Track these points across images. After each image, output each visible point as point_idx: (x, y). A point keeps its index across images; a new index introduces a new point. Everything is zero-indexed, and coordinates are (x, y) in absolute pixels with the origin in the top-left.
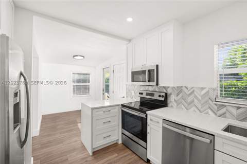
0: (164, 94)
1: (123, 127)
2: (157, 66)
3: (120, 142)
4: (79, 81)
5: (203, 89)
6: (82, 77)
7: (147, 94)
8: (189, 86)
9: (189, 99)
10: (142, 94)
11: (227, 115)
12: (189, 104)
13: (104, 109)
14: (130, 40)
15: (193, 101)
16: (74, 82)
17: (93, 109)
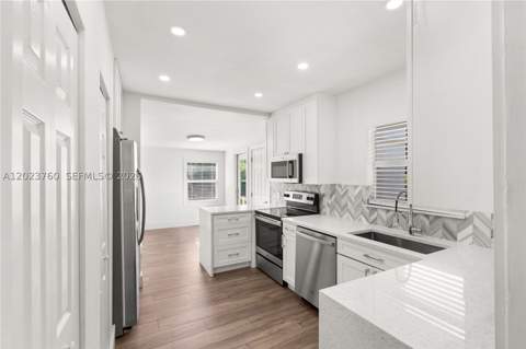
0: (313, 196)
1: (258, 244)
2: (300, 156)
3: (254, 265)
4: (197, 176)
5: (356, 187)
6: (203, 169)
7: (294, 196)
8: (343, 183)
9: (343, 202)
10: (288, 196)
11: (379, 221)
12: (343, 209)
13: (229, 216)
14: (270, 114)
15: (346, 205)
16: (189, 177)
17: (213, 215)
